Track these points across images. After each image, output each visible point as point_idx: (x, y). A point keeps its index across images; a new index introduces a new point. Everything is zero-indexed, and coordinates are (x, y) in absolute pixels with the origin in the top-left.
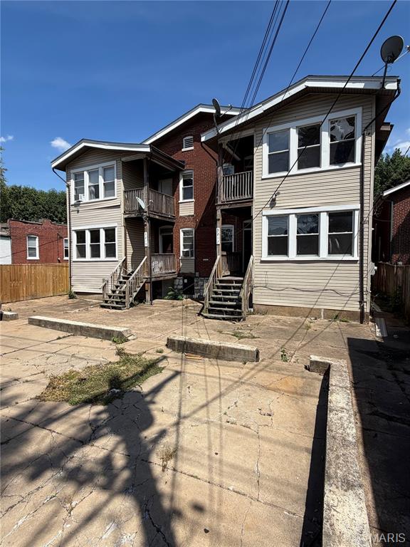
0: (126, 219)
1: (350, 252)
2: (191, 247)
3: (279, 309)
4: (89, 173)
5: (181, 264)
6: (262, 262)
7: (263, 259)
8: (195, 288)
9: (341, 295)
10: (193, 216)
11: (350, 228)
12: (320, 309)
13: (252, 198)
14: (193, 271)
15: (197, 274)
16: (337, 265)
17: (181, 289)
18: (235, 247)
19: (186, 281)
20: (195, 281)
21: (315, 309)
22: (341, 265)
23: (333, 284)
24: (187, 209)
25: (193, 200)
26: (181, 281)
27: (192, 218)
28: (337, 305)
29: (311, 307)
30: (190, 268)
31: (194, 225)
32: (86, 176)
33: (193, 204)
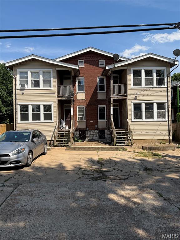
0: (59, 100)
1: (164, 118)
2: (83, 115)
3: (140, 141)
4: (32, 73)
5: (78, 124)
6: (132, 122)
7: (132, 121)
8: (86, 136)
9: (162, 134)
10: (84, 100)
11: (164, 109)
12: (155, 140)
13: (127, 95)
14: (85, 128)
15: (88, 129)
16: (160, 122)
17: (78, 137)
18: (107, 115)
19: (80, 133)
20: (86, 132)
21: (153, 140)
22: (162, 122)
23: (160, 130)
24: (81, 96)
25: (85, 92)
26: (78, 133)
27: (84, 101)
28: (161, 137)
29: (152, 139)
30: (83, 126)
31: (85, 104)
32: (29, 74)
33: (84, 94)
